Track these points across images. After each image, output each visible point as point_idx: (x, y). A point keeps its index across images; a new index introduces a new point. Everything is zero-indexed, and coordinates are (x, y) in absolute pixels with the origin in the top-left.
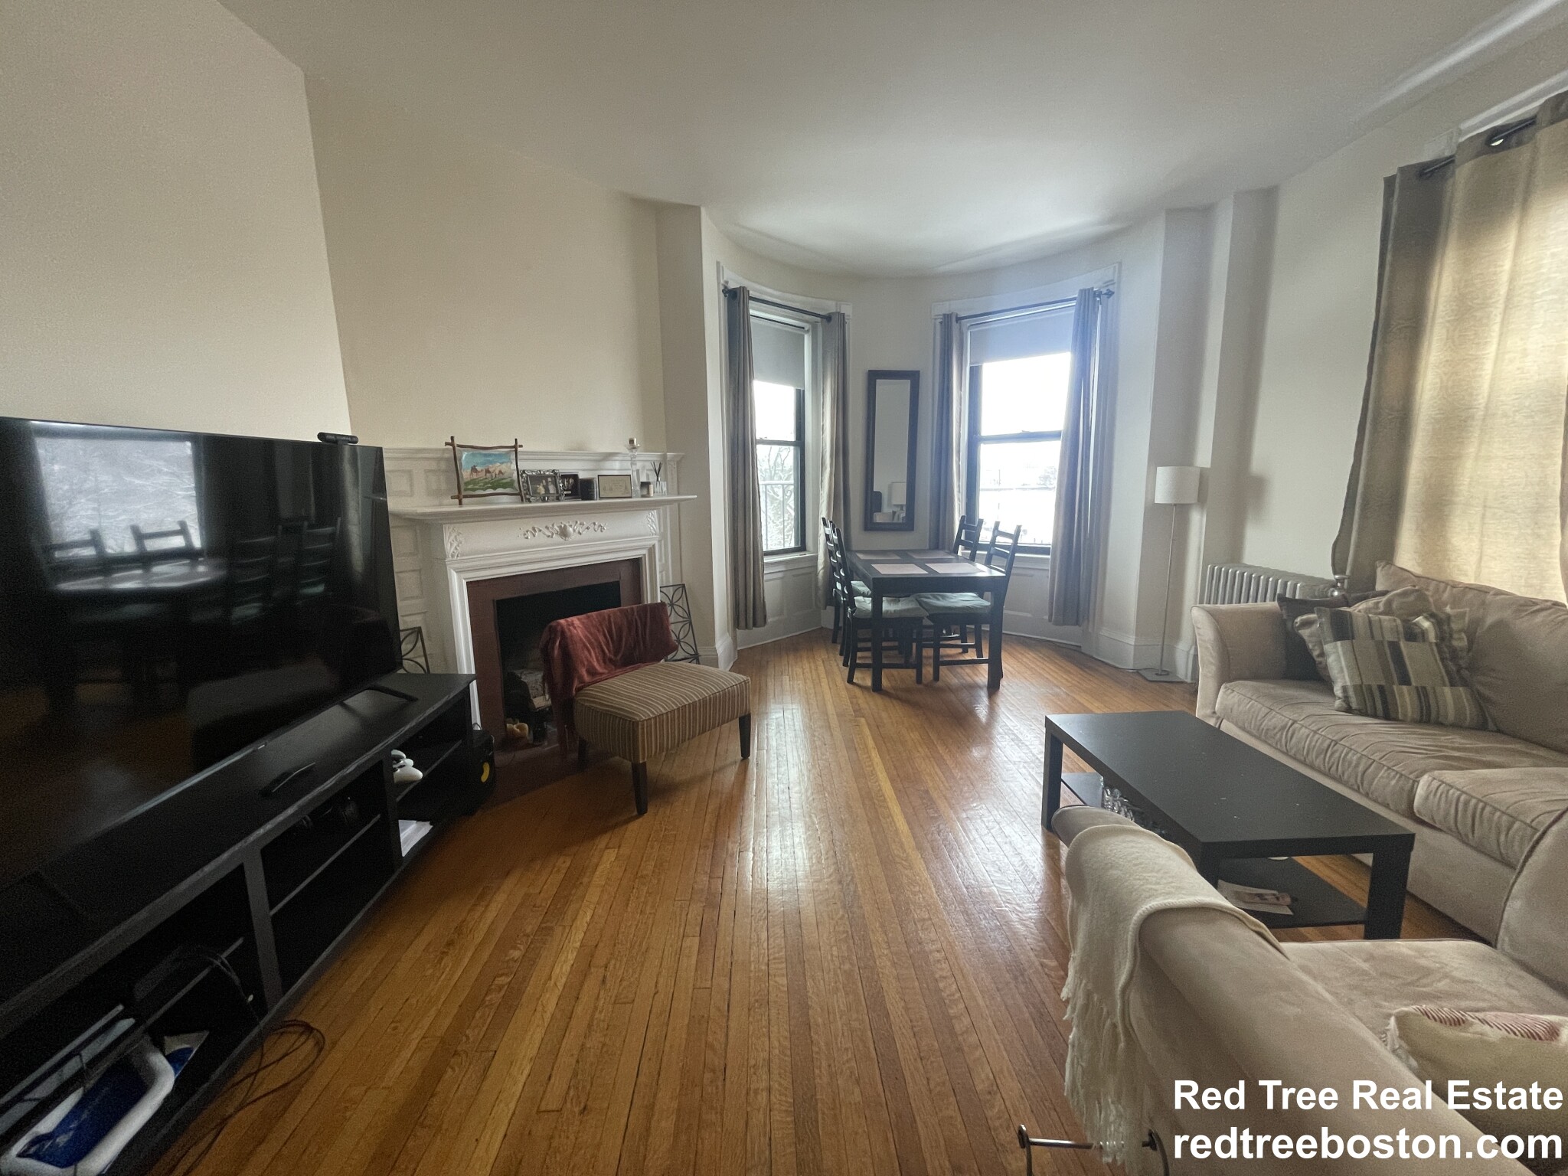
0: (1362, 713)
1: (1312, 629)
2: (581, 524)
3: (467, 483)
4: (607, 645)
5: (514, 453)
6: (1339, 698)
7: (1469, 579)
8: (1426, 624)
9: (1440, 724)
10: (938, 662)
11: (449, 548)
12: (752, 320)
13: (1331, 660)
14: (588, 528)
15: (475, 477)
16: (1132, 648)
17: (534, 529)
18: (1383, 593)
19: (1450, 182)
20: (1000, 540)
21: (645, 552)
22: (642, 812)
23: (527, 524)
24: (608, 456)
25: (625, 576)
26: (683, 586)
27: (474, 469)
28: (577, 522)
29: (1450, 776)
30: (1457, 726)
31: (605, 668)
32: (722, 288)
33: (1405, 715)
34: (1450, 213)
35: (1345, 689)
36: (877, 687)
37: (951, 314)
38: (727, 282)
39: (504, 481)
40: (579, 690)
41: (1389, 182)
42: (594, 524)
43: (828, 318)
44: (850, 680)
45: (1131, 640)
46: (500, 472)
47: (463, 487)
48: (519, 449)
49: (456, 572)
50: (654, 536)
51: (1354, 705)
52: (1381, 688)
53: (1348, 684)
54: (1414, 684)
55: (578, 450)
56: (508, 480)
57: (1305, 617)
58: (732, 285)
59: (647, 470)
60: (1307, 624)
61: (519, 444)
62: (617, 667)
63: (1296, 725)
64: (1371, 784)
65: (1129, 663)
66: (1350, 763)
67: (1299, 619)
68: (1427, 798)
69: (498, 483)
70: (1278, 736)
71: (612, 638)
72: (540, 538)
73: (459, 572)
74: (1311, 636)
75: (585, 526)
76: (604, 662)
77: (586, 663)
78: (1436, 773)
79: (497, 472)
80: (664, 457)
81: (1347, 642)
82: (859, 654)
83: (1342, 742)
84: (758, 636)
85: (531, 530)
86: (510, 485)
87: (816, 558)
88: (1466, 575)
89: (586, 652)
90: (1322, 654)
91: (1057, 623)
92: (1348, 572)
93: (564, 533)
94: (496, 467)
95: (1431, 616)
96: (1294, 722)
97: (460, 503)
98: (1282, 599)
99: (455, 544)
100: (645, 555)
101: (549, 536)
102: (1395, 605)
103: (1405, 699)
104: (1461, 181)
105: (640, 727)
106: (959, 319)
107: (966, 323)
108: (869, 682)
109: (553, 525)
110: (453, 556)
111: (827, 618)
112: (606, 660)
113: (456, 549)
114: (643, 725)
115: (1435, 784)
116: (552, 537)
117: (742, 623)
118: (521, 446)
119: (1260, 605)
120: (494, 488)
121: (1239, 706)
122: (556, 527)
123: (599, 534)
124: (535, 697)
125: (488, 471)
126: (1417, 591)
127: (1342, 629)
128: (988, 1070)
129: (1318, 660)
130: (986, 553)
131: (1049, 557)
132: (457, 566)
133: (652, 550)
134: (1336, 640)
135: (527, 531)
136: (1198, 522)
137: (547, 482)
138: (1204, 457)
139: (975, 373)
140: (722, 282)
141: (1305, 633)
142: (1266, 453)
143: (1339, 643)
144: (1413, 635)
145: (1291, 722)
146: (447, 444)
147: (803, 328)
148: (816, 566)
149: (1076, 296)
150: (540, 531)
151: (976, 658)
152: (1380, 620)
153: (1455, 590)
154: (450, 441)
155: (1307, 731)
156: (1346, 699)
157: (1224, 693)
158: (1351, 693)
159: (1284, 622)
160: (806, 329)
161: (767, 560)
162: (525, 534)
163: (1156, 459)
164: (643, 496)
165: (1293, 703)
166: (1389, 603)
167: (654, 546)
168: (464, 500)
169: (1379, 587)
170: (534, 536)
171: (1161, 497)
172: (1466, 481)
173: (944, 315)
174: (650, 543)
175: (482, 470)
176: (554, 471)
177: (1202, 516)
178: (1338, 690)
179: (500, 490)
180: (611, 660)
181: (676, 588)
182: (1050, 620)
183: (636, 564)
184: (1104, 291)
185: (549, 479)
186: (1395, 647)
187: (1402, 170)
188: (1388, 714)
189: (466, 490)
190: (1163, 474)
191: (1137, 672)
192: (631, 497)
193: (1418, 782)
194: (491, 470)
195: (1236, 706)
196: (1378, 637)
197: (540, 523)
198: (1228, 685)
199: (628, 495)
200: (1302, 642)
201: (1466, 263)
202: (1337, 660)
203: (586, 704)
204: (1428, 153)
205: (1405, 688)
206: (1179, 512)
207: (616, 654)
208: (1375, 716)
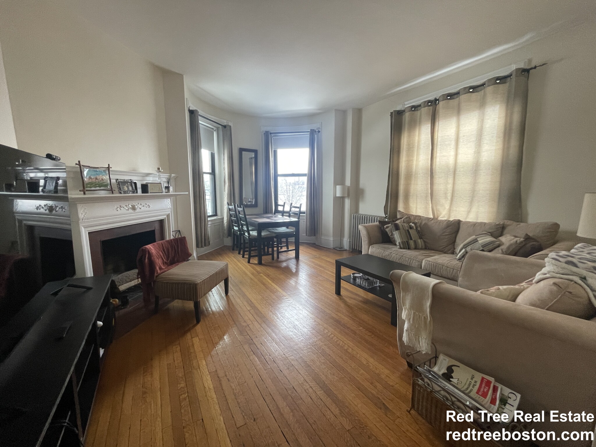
0: (404, 249)
1: (389, 228)
2: (140, 204)
3: (87, 184)
4: (164, 256)
5: (108, 171)
6: (398, 246)
7: (414, 214)
8: (413, 225)
9: (418, 249)
10: (278, 252)
11: (81, 216)
12: (200, 124)
13: (395, 236)
14: (143, 206)
15: (90, 181)
16: (332, 241)
17: (120, 206)
18: (401, 218)
19: (404, 116)
20: (293, 209)
21: (165, 216)
22: (198, 321)
23: (116, 205)
24: (148, 175)
25: (157, 227)
26: (179, 231)
27: (90, 178)
28: (139, 203)
29: (429, 259)
30: (421, 249)
31: (164, 267)
32: (188, 109)
33: (412, 247)
34: (405, 124)
35: (399, 243)
36: (260, 263)
37: (268, 131)
38: (190, 107)
39: (104, 184)
40: (156, 277)
41: (392, 113)
42: (146, 204)
43: (225, 127)
44: (249, 262)
45: (332, 239)
46: (102, 179)
47: (85, 186)
48: (110, 169)
49: (84, 228)
50: (169, 210)
51: (402, 247)
52: (407, 241)
53: (400, 241)
54: (413, 240)
55: (134, 172)
56: (106, 183)
57: (387, 225)
58: (191, 109)
59: (164, 181)
60: (387, 227)
61: (110, 166)
62: (168, 266)
63: (392, 254)
64: (412, 264)
65: (332, 246)
66: (406, 261)
67: (385, 226)
68: (425, 265)
69: (102, 185)
70: (388, 257)
71: (165, 253)
72: (123, 211)
73: (85, 227)
74: (389, 230)
75: (142, 205)
76: (163, 264)
77: (158, 265)
78: (425, 259)
79: (101, 180)
80: (170, 176)
81: (399, 231)
82: (252, 252)
83: (403, 256)
84: (205, 250)
85: (119, 207)
86: (106, 186)
87: (223, 218)
88: (413, 213)
89: (158, 260)
90: (392, 235)
91: (309, 236)
92: (388, 214)
93: (134, 208)
94: (100, 177)
95: (413, 223)
96: (391, 253)
97: (84, 194)
98: (379, 222)
99: (84, 214)
100: (165, 218)
101: (127, 210)
102: (405, 221)
103: (412, 243)
104: (407, 116)
105: (198, 286)
106: (271, 133)
107: (272, 135)
108: (257, 262)
109: (129, 205)
110: (82, 220)
111: (228, 242)
112: (164, 263)
113: (84, 216)
114: (199, 285)
115: (426, 261)
116: (129, 210)
117: (200, 245)
118: (111, 168)
119: (373, 224)
120: (100, 187)
121: (376, 251)
122: (130, 206)
123: (148, 209)
124: (119, 286)
125: (96, 179)
126: (408, 217)
127: (397, 228)
128: (363, 358)
129: (390, 237)
130: (288, 214)
131: (305, 215)
132: (84, 224)
133: (168, 216)
134: (396, 230)
135: (118, 207)
136: (347, 202)
137: (128, 185)
138: (348, 183)
139: (275, 153)
140: (188, 106)
141: (387, 230)
142: (363, 182)
143: (397, 231)
144: (411, 228)
145: (390, 253)
146: (76, 164)
147: (213, 129)
148: (223, 222)
149: (309, 131)
150: (123, 207)
151: (286, 250)
152: (404, 225)
153: (414, 217)
154: (78, 163)
155: (395, 255)
156: (400, 245)
157: (371, 248)
158: (401, 243)
159: (381, 228)
160: (215, 129)
161: (209, 219)
162: (116, 209)
163: (336, 184)
164: (166, 192)
165: (389, 248)
166: (404, 220)
167: (169, 214)
168: (86, 192)
169: (398, 217)
170: (121, 210)
171: (338, 194)
172: (412, 190)
173: (266, 131)
174: (167, 213)
175: (94, 178)
176: (130, 180)
177: (349, 200)
178: (398, 244)
179: (102, 188)
180: (166, 263)
181: (176, 232)
182: (306, 235)
183: (161, 222)
184: (317, 131)
185: (129, 184)
186: (408, 231)
187: (395, 111)
188: (409, 249)
189: (87, 187)
190: (338, 188)
191: (334, 248)
192: (162, 193)
193: (422, 262)
194: (98, 178)
195: (375, 251)
196: (405, 229)
197: (123, 204)
198: (372, 246)
199: (161, 192)
200: (387, 232)
201: (409, 136)
202: (397, 236)
203: (165, 282)
204: (398, 108)
205: (411, 241)
206: (342, 198)
207: (167, 259)
208: (406, 249)
